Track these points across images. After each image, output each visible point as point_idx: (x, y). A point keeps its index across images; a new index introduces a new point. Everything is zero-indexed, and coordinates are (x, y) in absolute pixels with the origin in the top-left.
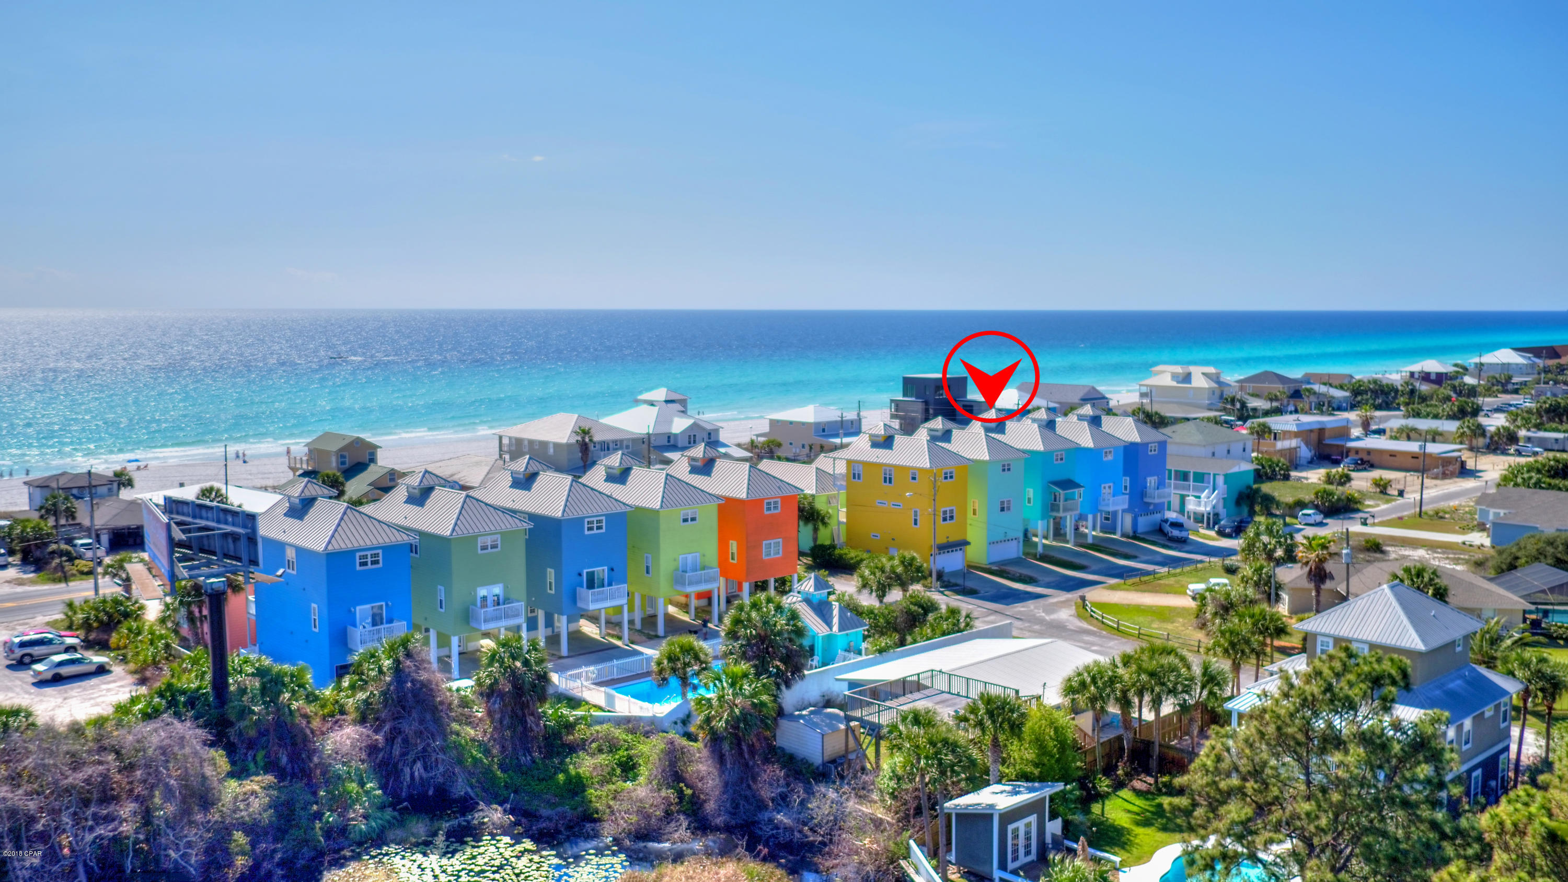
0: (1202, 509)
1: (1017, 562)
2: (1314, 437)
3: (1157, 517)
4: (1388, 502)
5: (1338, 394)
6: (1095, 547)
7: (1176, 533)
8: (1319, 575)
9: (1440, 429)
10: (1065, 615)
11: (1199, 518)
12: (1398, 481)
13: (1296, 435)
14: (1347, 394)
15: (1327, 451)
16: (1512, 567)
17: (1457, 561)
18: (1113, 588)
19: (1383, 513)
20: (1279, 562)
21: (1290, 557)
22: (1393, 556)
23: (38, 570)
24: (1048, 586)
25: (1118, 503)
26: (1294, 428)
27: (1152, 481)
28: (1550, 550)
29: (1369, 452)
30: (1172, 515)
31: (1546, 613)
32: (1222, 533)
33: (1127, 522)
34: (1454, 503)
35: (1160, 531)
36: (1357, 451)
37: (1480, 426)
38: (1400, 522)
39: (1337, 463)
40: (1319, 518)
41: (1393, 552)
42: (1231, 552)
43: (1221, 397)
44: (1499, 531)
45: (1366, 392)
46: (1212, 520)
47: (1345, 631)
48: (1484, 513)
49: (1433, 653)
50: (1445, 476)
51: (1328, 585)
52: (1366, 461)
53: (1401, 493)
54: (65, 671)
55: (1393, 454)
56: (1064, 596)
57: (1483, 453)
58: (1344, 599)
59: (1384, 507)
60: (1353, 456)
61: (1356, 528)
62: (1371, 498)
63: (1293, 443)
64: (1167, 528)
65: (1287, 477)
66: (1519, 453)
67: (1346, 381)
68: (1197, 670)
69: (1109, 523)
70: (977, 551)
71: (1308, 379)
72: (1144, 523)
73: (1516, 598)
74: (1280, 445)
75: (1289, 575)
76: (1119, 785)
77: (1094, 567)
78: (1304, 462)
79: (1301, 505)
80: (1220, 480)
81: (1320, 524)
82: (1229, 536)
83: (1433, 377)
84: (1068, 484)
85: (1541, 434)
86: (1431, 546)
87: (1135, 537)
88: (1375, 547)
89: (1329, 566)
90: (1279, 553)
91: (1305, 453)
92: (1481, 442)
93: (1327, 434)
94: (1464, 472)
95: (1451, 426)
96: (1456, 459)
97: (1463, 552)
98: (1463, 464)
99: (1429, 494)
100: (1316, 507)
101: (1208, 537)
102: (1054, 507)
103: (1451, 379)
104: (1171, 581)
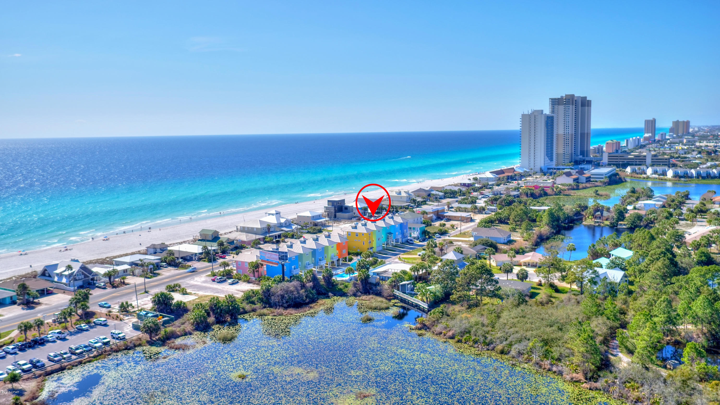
0: (415, 236)
1: (381, 250)
2: (436, 212)
3: (406, 238)
4: (454, 230)
5: (441, 194)
6: (396, 246)
7: (411, 242)
8: (441, 250)
9: (467, 207)
10: (397, 260)
11: (415, 238)
12: (456, 224)
13: (432, 213)
14: (443, 194)
15: (439, 216)
16: (476, 245)
17: (467, 244)
18: (403, 255)
19: (453, 233)
20: (434, 247)
21: (436, 246)
22: (455, 244)
23: (177, 267)
24: (390, 255)
25: (399, 237)
26: (431, 211)
27: (405, 230)
28: (482, 242)
29: (449, 216)
30: (409, 238)
31: (480, 254)
32: (420, 241)
33: (400, 240)
34: (468, 230)
35: (407, 241)
36: (447, 216)
37: (476, 206)
38: (456, 236)
39: (442, 219)
40: (439, 236)
41: (455, 243)
42: (423, 246)
43: (410, 198)
44: (476, 237)
45: (448, 193)
46: (418, 238)
47: (447, 258)
48: (473, 233)
49: (458, 260)
50: (467, 222)
51: (443, 251)
52: (449, 219)
53: (457, 228)
54: (234, 282)
55: (455, 217)
56: (394, 257)
57: (477, 214)
58: (446, 254)
59: (453, 232)
60: (446, 218)
61: (447, 238)
62: (450, 230)
63: (431, 215)
64: (409, 241)
65: (431, 225)
66: (486, 213)
67: (442, 190)
68: (427, 265)
69: (397, 241)
70: (375, 250)
71: (432, 189)
72: (404, 240)
73: (474, 251)
74: (429, 216)
75: (437, 250)
76: (418, 282)
77: (398, 251)
78: (434, 220)
79: (436, 233)
80: (419, 229)
81: (440, 237)
82: (421, 242)
83: (467, 185)
84: (390, 233)
85: (491, 207)
86: (462, 241)
87: (403, 243)
88: (451, 242)
89: (443, 248)
90: (434, 245)
91: (434, 217)
92: (476, 210)
93: (439, 212)
94: (472, 220)
95: (469, 206)
96: (469, 217)
97: (468, 242)
98: (471, 218)
99: (462, 228)
100: (439, 233)
101: (417, 242)
102: (388, 238)
103: (471, 186)
104: (413, 252)
